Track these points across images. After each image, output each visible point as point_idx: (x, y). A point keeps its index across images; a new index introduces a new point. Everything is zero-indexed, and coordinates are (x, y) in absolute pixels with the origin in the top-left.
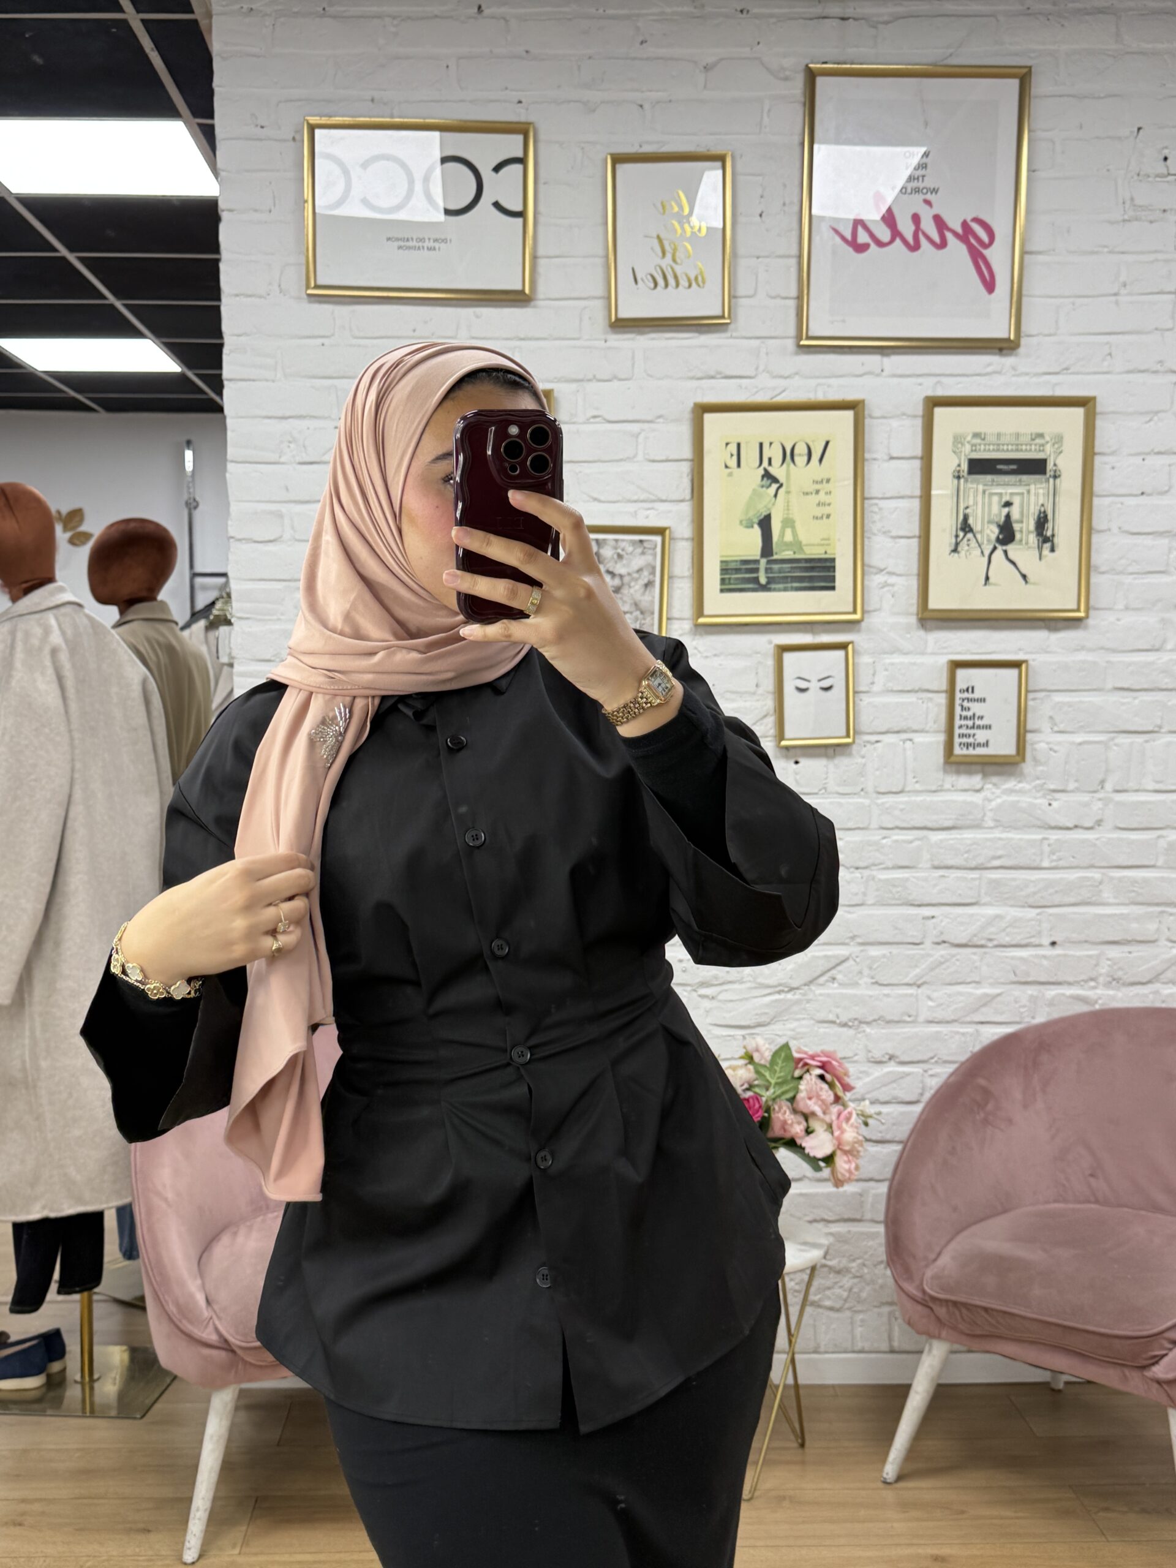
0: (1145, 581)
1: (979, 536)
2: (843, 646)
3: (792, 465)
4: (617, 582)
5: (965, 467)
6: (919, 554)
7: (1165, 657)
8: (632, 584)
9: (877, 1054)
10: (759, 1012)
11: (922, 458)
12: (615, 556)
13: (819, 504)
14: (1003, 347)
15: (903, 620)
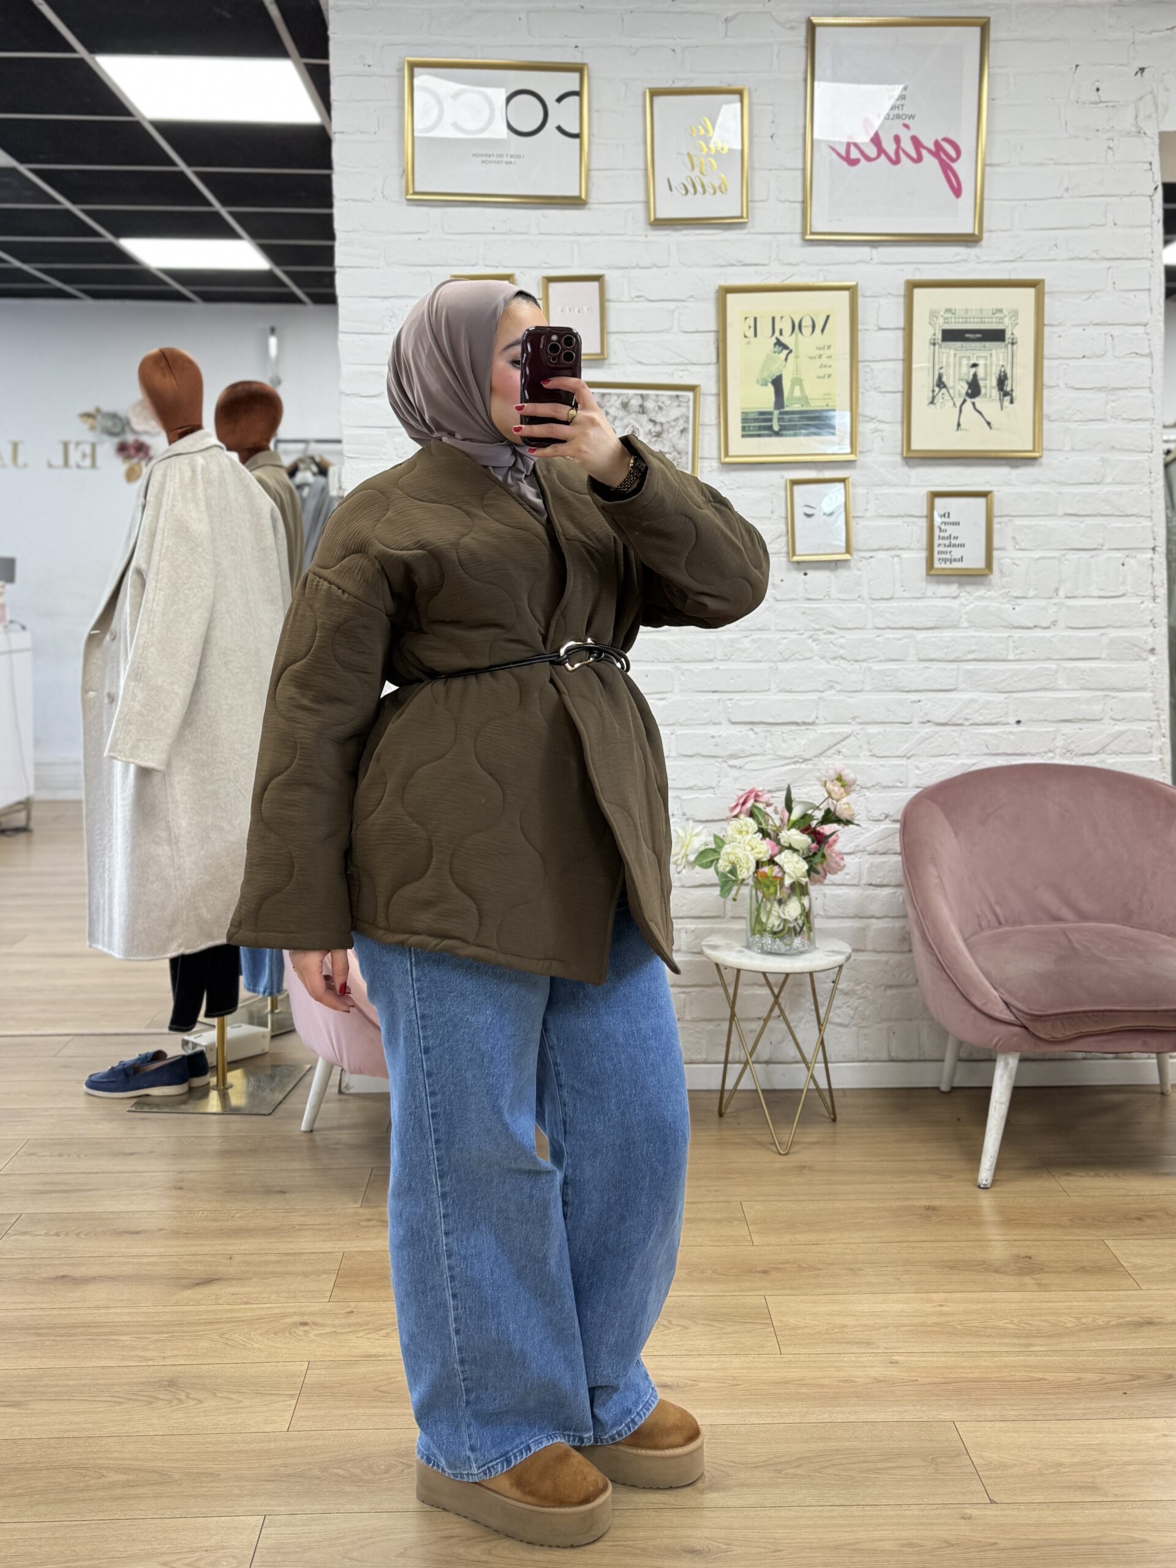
0: (1088, 427)
1: (951, 391)
2: (843, 480)
3: (800, 335)
4: (658, 428)
5: (939, 336)
6: (903, 405)
7: (1106, 489)
8: (671, 430)
9: (876, 814)
10: (778, 779)
11: (904, 329)
12: (657, 408)
13: (821, 367)
14: (970, 240)
15: (890, 458)
